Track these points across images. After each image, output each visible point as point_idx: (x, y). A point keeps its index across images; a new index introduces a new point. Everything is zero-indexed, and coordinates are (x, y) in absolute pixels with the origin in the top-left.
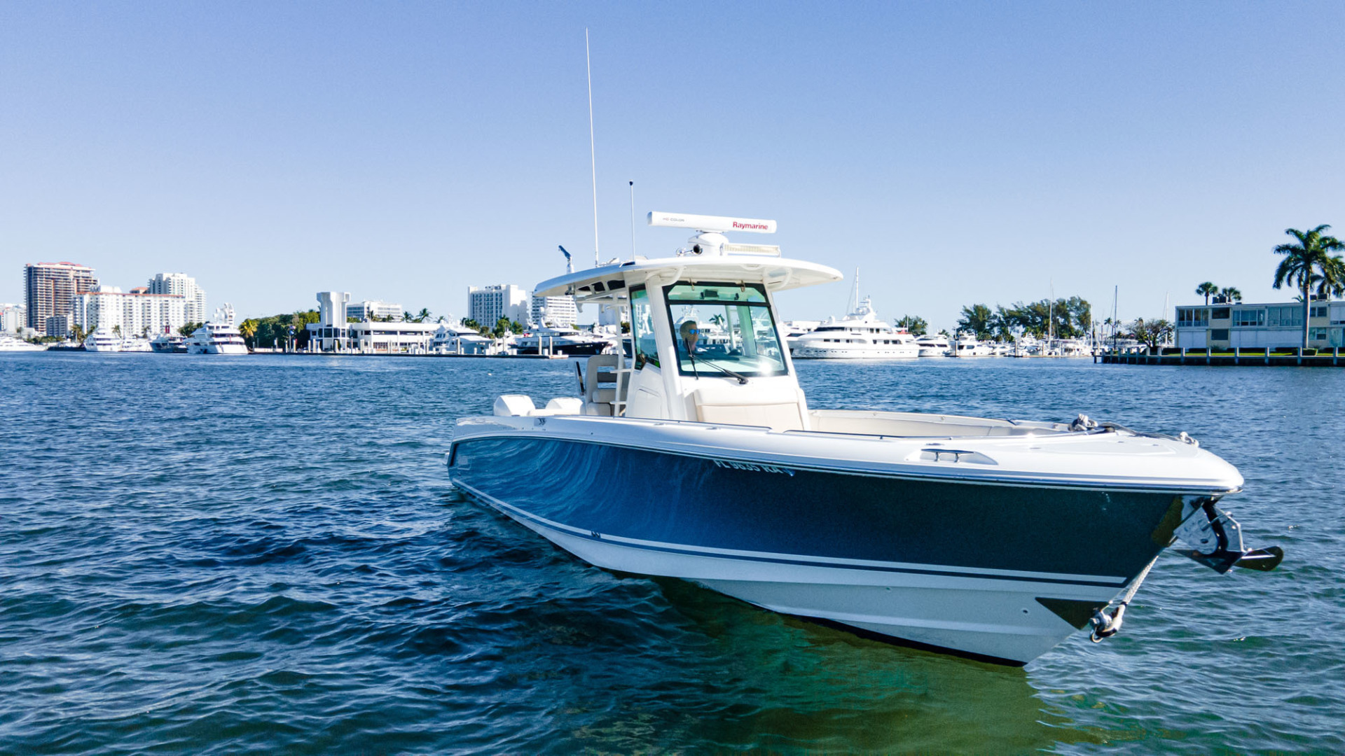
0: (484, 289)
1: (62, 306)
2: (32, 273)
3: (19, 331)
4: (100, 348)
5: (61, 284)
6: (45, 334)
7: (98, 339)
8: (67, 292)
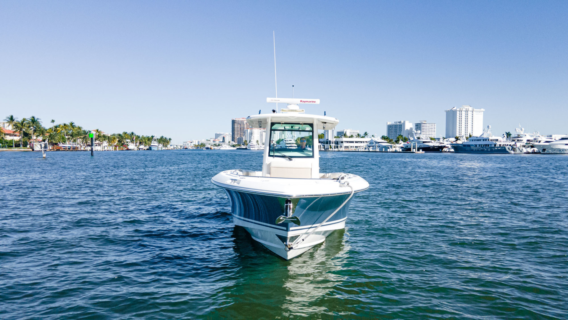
0: (394, 123)
1: (242, 134)
2: (233, 122)
3: (229, 142)
4: (252, 149)
5: (242, 126)
6: (237, 143)
7: (251, 145)
8: (244, 128)
